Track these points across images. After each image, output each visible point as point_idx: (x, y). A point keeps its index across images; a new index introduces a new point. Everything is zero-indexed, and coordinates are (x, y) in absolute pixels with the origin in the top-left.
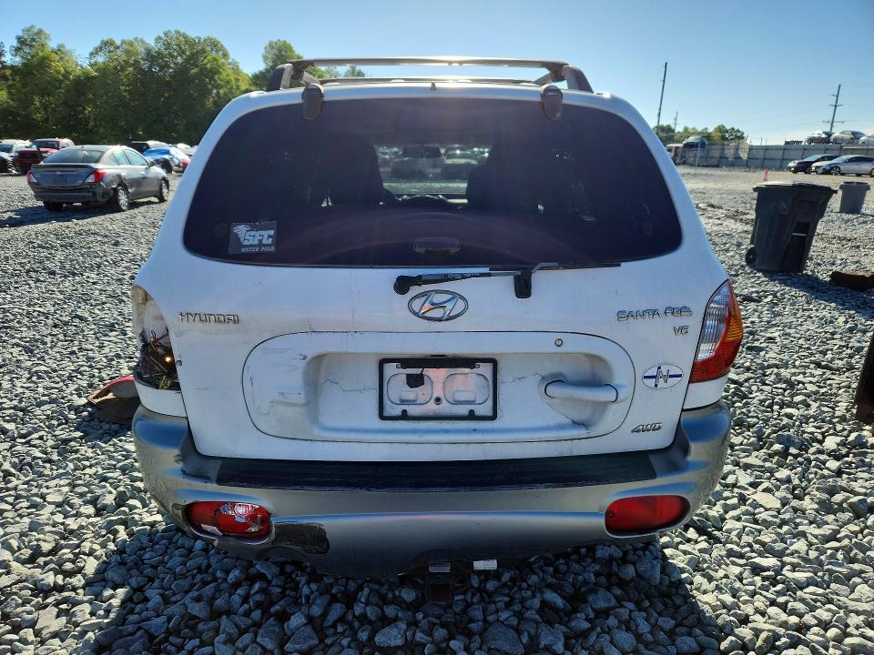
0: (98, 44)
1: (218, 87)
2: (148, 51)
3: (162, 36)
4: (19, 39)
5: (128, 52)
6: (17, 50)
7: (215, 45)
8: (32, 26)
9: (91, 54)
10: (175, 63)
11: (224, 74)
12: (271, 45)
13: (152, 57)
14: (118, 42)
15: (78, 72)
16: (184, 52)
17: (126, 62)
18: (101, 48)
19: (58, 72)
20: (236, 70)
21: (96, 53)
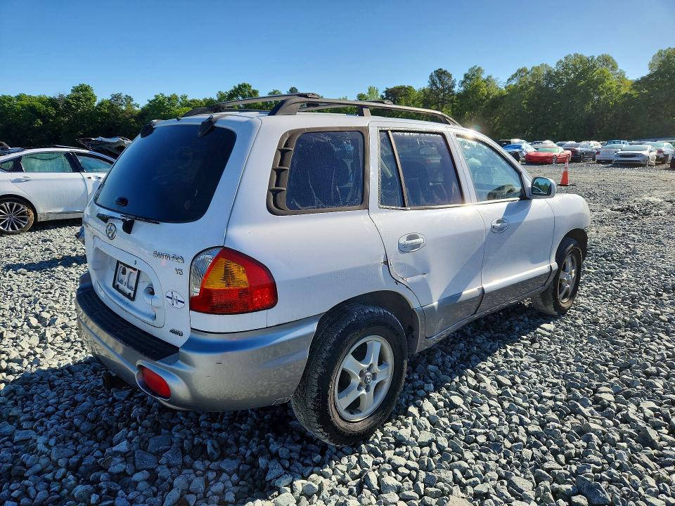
0: (514, 72)
1: (601, 93)
2: (549, 73)
3: (563, 60)
4: (465, 75)
5: (533, 75)
6: (463, 82)
7: (606, 60)
8: (476, 66)
9: (509, 80)
10: (568, 79)
11: (608, 82)
12: (660, 54)
13: (550, 76)
14: (529, 69)
15: (496, 93)
16: (577, 70)
17: (530, 83)
18: (516, 75)
19: (483, 94)
20: (621, 77)
21: (512, 79)
